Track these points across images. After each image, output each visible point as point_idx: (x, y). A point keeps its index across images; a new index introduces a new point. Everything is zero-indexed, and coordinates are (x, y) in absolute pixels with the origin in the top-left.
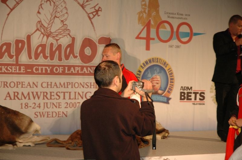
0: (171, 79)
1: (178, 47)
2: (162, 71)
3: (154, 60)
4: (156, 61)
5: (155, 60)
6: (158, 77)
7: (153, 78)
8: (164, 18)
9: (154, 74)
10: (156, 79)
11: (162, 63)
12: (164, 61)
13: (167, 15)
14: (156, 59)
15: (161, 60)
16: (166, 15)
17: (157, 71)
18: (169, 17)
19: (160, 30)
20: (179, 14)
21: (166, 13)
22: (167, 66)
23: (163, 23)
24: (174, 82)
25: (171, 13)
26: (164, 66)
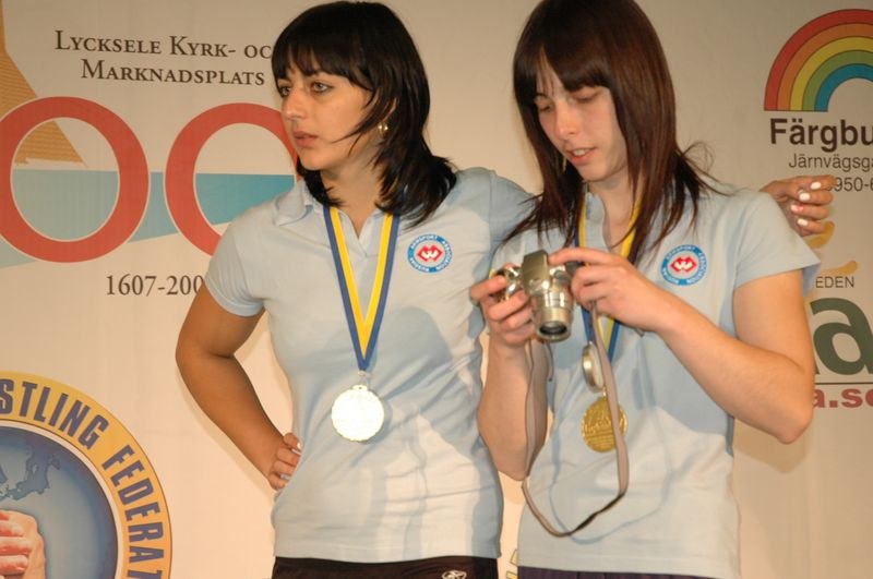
1: (193, 285)
17: (3, 479)
20: (190, 45)
21: (66, 42)
22: (95, 437)
23: (51, 120)
24: (166, 554)
25: (110, 45)
26: (65, 434)
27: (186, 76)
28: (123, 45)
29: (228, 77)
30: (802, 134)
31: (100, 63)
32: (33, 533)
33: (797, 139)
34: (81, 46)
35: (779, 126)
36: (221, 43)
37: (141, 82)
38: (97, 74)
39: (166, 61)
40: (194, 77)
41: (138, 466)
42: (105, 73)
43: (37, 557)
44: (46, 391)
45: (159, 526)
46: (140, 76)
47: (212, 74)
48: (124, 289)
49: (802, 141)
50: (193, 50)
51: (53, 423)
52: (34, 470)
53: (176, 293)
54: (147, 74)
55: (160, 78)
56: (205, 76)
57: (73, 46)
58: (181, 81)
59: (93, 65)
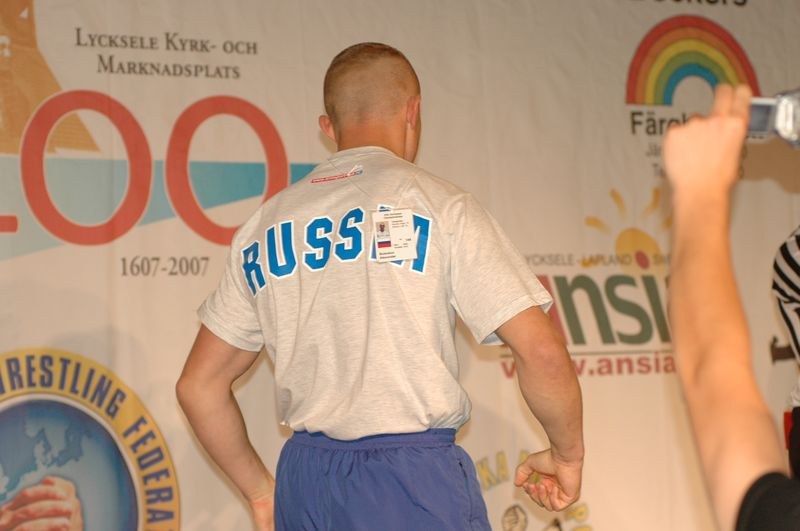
0: (159, 491)
1: (190, 266)
2: (87, 445)
3: (23, 372)
4: (36, 378)
5: (30, 370)
6: (60, 487)
7: (22, 501)
8: (75, 71)
9: (35, 468)
10: (47, 505)
11: (80, 387)
12: (92, 372)
13: (97, 50)
14: (36, 363)
15: (71, 369)
16: (90, 55)
17: (48, 448)
18: (107, 65)
19: (47, 156)
20: (181, 41)
21: (85, 39)
22: (117, 408)
23: (72, 112)
24: (176, 515)
25: (119, 41)
26: (94, 405)
27: (178, 71)
28: (129, 41)
29: (212, 71)
30: (654, 126)
31: (111, 59)
32: (73, 497)
33: (651, 130)
34: (96, 42)
35: (637, 118)
36: (205, 39)
37: (144, 76)
38: (109, 69)
39: (163, 56)
40: (184, 71)
41: (151, 435)
42: (116, 66)
43: (76, 519)
44: (78, 366)
45: (169, 490)
46: (143, 69)
47: (199, 69)
48: (135, 270)
49: (654, 132)
50: (183, 45)
51: (85, 395)
52: (71, 438)
53: (175, 274)
54: (148, 68)
55: (158, 71)
56: (193, 70)
57: (89, 43)
58: (175, 74)
59: (106, 60)
